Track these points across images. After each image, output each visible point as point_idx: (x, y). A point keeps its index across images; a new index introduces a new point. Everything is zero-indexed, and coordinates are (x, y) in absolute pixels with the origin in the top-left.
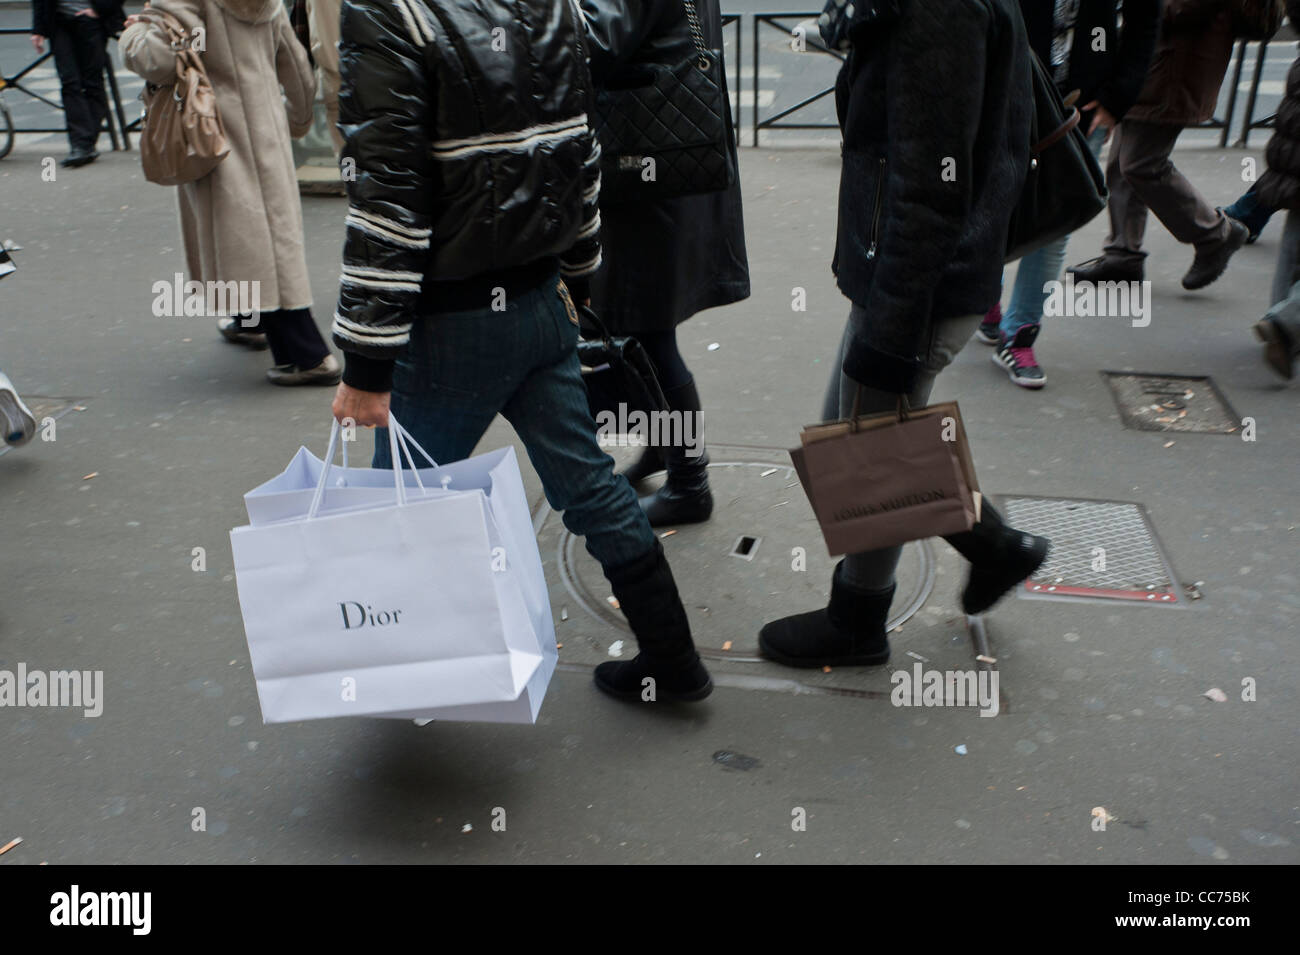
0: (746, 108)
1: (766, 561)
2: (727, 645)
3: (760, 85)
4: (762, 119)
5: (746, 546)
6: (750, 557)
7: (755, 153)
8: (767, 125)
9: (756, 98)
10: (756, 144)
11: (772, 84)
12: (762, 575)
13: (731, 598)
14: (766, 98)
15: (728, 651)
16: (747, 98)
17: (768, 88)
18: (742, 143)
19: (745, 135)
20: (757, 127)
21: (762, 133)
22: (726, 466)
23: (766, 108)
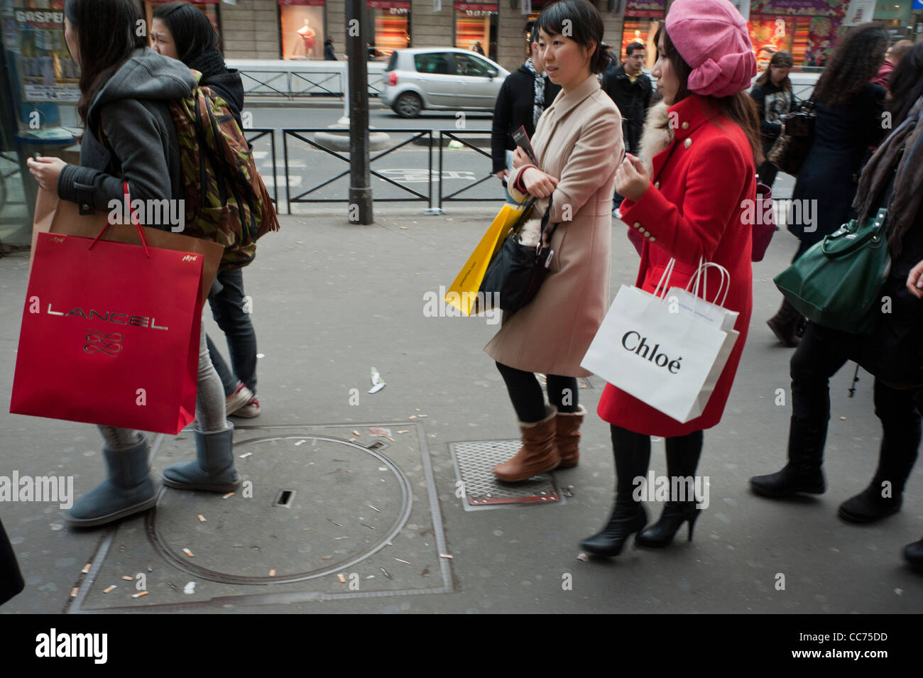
0: (281, 187)
1: (299, 507)
2: (272, 573)
3: (290, 172)
4: (293, 196)
5: (285, 497)
6: (288, 506)
7: (289, 218)
8: (296, 200)
9: (288, 180)
10: (289, 213)
11: (298, 172)
12: (297, 517)
13: (275, 537)
14: (295, 181)
15: (272, 577)
16: (281, 181)
17: (296, 174)
18: (280, 212)
19: (282, 206)
20: (290, 201)
21: (293, 205)
22: (270, 441)
23: (296, 188)
